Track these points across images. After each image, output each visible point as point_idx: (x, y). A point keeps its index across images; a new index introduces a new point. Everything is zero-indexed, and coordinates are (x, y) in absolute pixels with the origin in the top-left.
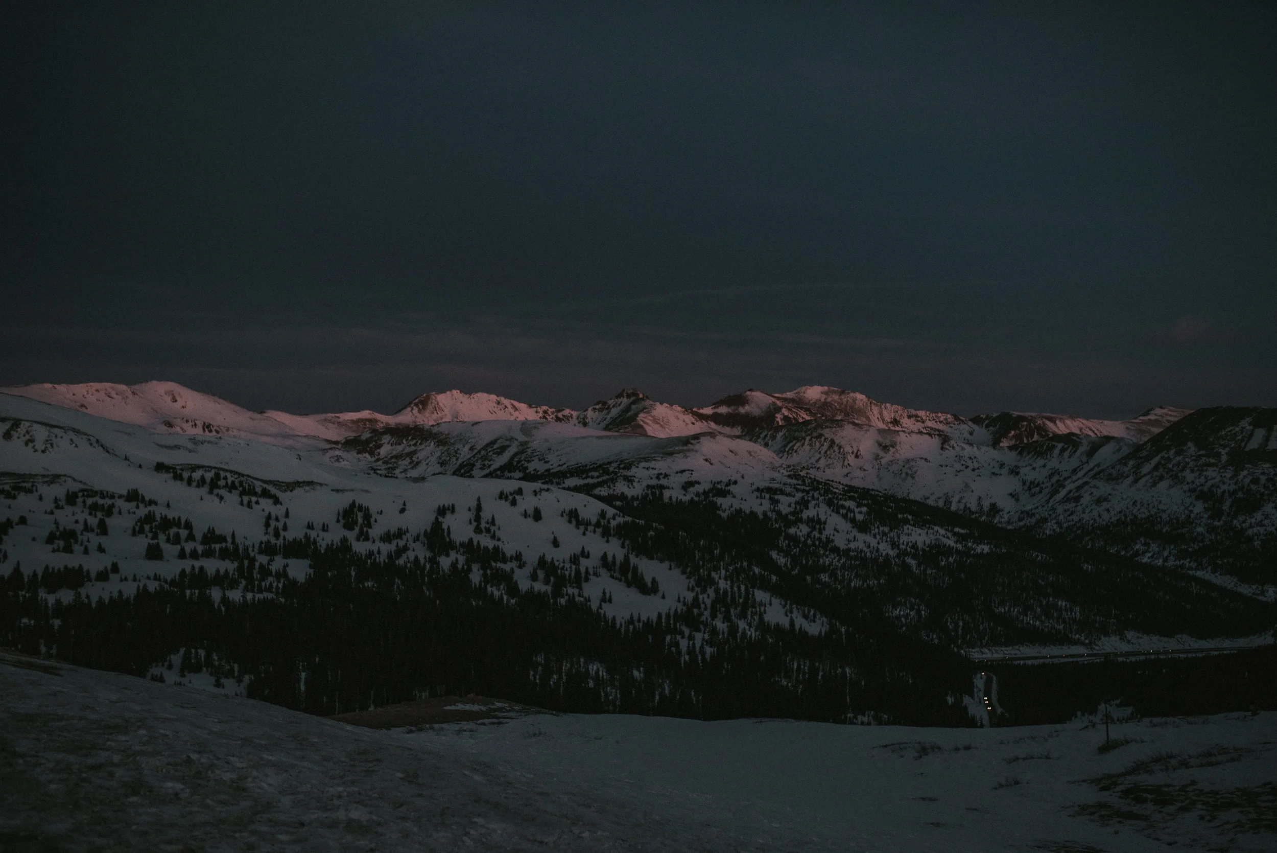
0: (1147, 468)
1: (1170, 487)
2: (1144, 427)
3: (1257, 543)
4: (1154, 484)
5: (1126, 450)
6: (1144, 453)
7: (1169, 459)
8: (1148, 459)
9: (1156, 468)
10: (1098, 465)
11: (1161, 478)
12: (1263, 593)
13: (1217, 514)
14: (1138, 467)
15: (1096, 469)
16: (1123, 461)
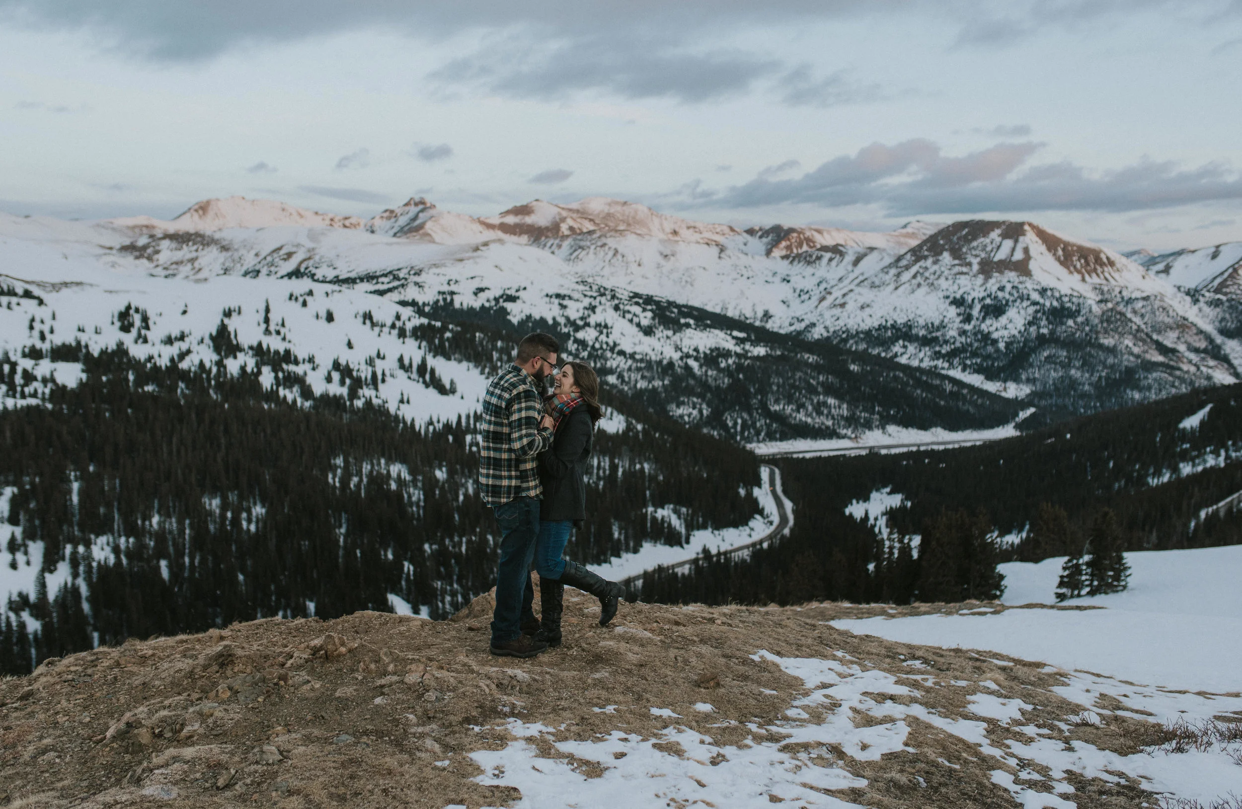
0: (906, 276)
1: (928, 293)
2: (902, 240)
3: (1002, 345)
4: (913, 292)
5: (888, 260)
6: (904, 263)
7: (926, 268)
8: (907, 268)
9: (914, 277)
10: (862, 274)
11: (919, 285)
12: (1005, 389)
13: (968, 319)
14: (898, 275)
15: (861, 278)
16: (885, 270)
